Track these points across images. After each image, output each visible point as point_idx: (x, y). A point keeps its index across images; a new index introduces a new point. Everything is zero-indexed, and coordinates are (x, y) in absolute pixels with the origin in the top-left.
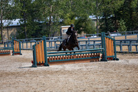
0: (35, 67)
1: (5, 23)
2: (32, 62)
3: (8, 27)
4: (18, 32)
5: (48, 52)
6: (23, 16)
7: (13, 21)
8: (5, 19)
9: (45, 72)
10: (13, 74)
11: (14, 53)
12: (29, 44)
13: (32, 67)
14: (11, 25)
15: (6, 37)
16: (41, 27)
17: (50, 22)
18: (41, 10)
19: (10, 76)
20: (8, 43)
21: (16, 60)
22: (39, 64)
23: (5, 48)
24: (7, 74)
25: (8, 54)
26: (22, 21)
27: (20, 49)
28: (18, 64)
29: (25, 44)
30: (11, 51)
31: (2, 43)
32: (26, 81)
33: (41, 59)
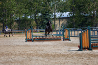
0: (81, 51)
1: (58, 15)
2: (79, 47)
3: (60, 19)
4: (68, 22)
5: (91, 39)
6: (72, 10)
7: (64, 14)
8: (58, 12)
9: (89, 55)
10: (63, 55)
11: (65, 39)
12: (76, 32)
13: (79, 50)
14: (62, 17)
15: (58, 26)
16: (87, 19)
17: (94, 15)
18: (87, 5)
19: (61, 57)
20: (59, 31)
21: (65, 45)
22: (85, 49)
23: (57, 35)
24: (59, 56)
25: (59, 39)
26: (71, 13)
27: (69, 36)
28: (67, 48)
29: (73, 32)
30: (62, 37)
31: (55, 31)
32: (73, 61)
33: (86, 45)
